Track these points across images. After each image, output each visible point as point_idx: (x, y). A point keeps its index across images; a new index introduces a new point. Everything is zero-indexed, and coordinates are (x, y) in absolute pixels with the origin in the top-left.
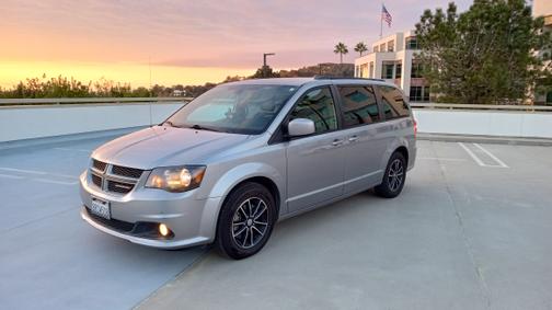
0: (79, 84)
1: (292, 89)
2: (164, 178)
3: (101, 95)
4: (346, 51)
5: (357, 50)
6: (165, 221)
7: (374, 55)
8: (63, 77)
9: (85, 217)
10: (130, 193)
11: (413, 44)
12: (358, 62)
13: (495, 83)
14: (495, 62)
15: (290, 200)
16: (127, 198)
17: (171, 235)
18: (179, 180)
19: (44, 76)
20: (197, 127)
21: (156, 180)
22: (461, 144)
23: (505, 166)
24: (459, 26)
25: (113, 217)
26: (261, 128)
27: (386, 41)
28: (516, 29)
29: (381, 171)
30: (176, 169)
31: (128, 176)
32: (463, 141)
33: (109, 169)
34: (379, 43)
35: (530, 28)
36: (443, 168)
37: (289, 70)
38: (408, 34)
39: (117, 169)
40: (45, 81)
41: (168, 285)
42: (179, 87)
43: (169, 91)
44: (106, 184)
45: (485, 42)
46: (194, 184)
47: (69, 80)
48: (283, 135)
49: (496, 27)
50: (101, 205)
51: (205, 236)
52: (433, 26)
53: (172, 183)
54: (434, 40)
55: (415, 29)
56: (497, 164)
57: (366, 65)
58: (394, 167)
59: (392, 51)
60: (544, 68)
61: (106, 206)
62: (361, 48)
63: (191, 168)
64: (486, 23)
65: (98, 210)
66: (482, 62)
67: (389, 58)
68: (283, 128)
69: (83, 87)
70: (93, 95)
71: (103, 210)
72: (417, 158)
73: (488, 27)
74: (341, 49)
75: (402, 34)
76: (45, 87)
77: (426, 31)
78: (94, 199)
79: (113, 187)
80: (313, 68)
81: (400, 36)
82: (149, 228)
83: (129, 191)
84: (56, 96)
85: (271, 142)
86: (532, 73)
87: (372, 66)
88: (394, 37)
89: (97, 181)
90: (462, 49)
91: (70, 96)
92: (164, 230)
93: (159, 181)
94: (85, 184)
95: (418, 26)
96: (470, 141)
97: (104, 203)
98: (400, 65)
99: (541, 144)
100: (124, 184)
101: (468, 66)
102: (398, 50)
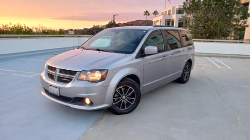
0: (28, 28)
1: (144, 32)
2: (87, 75)
3: (38, 33)
4: (149, 14)
5: (154, 14)
6: (88, 97)
7: (162, 16)
8: (20, 24)
9: (44, 94)
10: (70, 83)
11: (179, 12)
12: (154, 20)
13: (219, 30)
14: (219, 20)
15: (144, 85)
16: (69, 85)
17: (91, 104)
18: (95, 76)
19: (11, 24)
20: (98, 50)
21: (83, 77)
22: (206, 57)
23: (229, 68)
24: (203, 3)
25: (61, 95)
26: (132, 51)
27: (167, 10)
28: (228, 5)
29: (181, 71)
30: (93, 71)
31: (69, 74)
32: (207, 56)
33: (58, 70)
34: (164, 11)
35: (234, 5)
36: (203, 69)
37: (122, 23)
38: (177, 7)
39: (62, 71)
40: (11, 26)
41: (91, 129)
42: (71, 30)
43: (67, 32)
44: (56, 78)
45: (215, 11)
46: (103, 79)
47: (23, 26)
48: (142, 54)
49: (220, 4)
50: (54, 88)
51: (107, 104)
52: (191, 3)
53: (91, 78)
54: (192, 10)
55: (183, 4)
56: (225, 67)
57: (158, 21)
58: (186, 69)
59: (170, 14)
60: (240, 23)
61: (57, 89)
62: (156, 13)
63: (101, 70)
64: (215, 2)
65: (52, 91)
66: (213, 21)
67: (168, 18)
68: (142, 51)
69: (30, 29)
70: (34, 33)
71: (56, 91)
72: (195, 64)
73: (216, 4)
74: (147, 13)
75: (175, 7)
76: (11, 29)
77: (188, 6)
78: (50, 86)
79: (60, 80)
80: (133, 22)
81: (174, 8)
82: (80, 100)
83: (69, 82)
84: (17, 34)
85: (137, 57)
86: (235, 25)
87: (161, 22)
88: (171, 8)
89: (51, 76)
90: (204, 14)
91: (23, 34)
92: (88, 101)
93: (84, 77)
94: (44, 78)
95: (184, 3)
96: (210, 56)
97: (56, 88)
98: (173, 21)
99: (242, 58)
100: (67, 78)
101: (206, 22)
102: (172, 14)
